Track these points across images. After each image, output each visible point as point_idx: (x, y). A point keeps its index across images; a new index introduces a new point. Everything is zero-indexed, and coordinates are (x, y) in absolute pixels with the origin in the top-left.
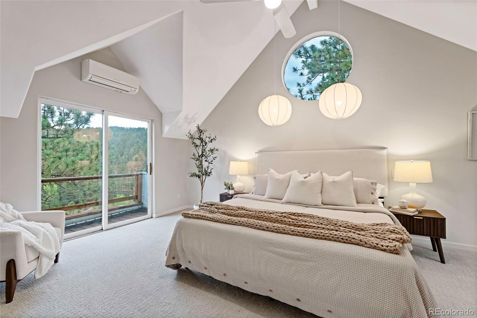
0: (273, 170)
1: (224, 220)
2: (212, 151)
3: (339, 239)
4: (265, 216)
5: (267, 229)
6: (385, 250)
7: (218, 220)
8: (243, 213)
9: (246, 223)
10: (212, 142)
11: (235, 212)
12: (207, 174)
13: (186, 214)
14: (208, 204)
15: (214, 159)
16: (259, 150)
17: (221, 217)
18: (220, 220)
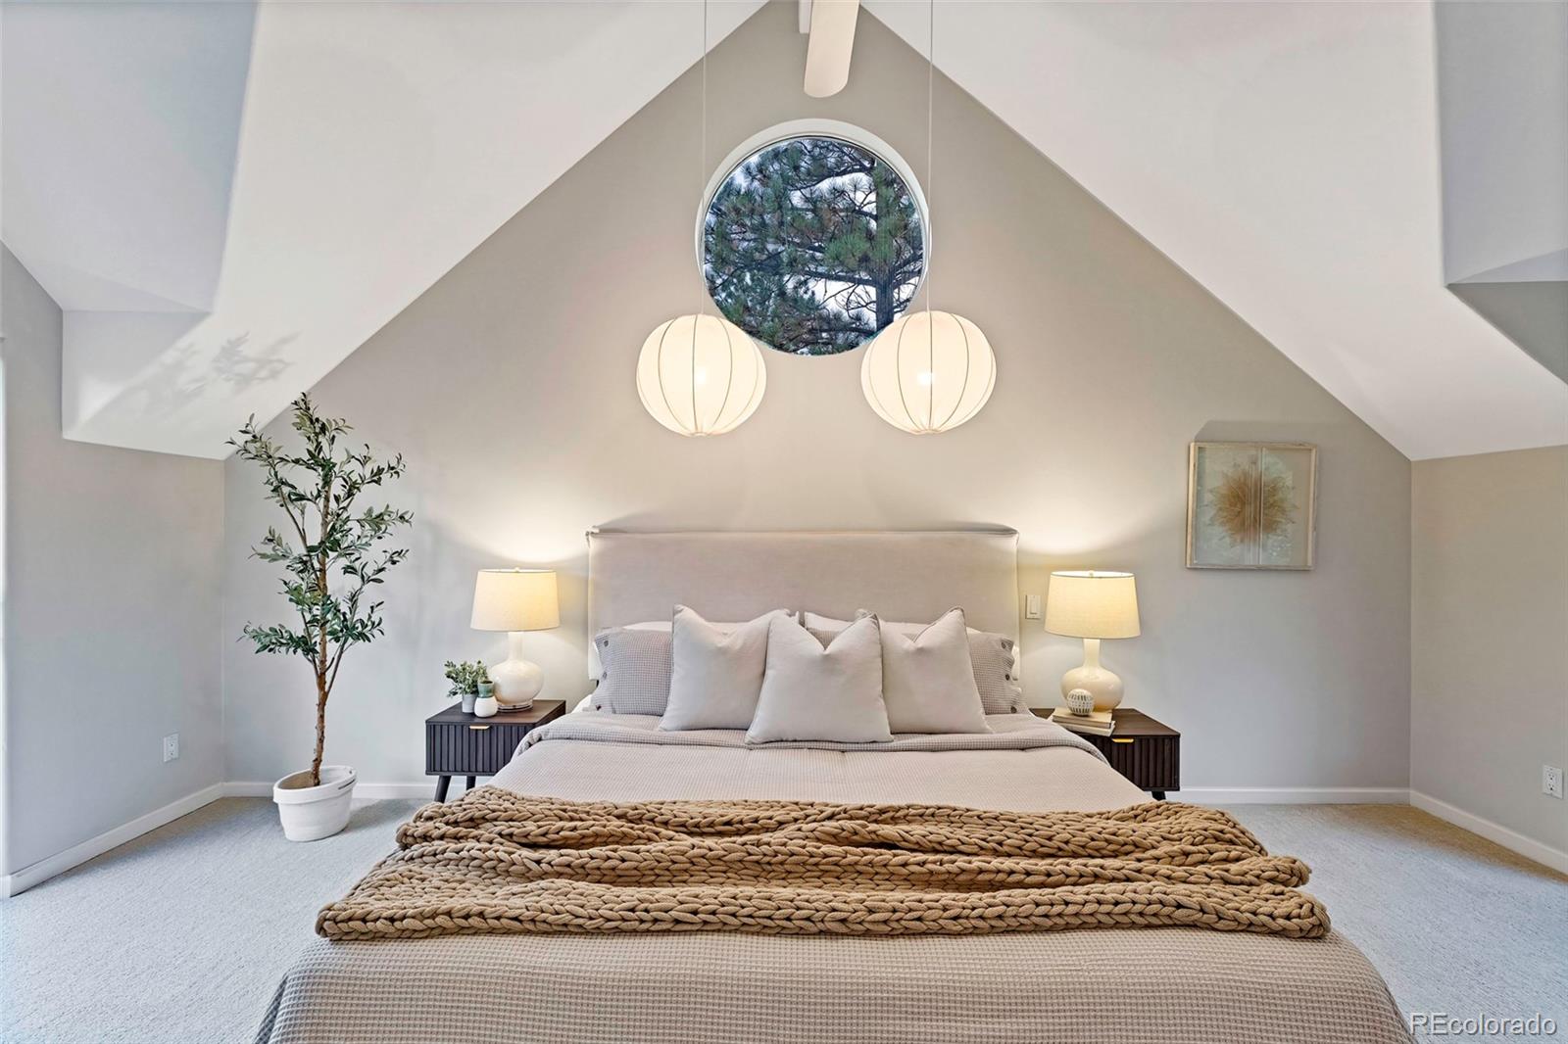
0: (692, 611)
1: (608, 920)
2: (376, 522)
3: (1132, 916)
4: (792, 854)
5: (842, 929)
6: (1284, 929)
7: (565, 925)
8: (683, 853)
9: (734, 915)
10: (378, 482)
11: (637, 852)
12: (352, 632)
13: (350, 919)
14: (452, 818)
15: (394, 563)
16: (598, 524)
17: (582, 900)
18: (580, 921)
